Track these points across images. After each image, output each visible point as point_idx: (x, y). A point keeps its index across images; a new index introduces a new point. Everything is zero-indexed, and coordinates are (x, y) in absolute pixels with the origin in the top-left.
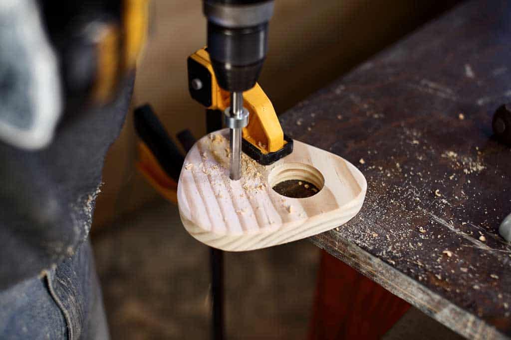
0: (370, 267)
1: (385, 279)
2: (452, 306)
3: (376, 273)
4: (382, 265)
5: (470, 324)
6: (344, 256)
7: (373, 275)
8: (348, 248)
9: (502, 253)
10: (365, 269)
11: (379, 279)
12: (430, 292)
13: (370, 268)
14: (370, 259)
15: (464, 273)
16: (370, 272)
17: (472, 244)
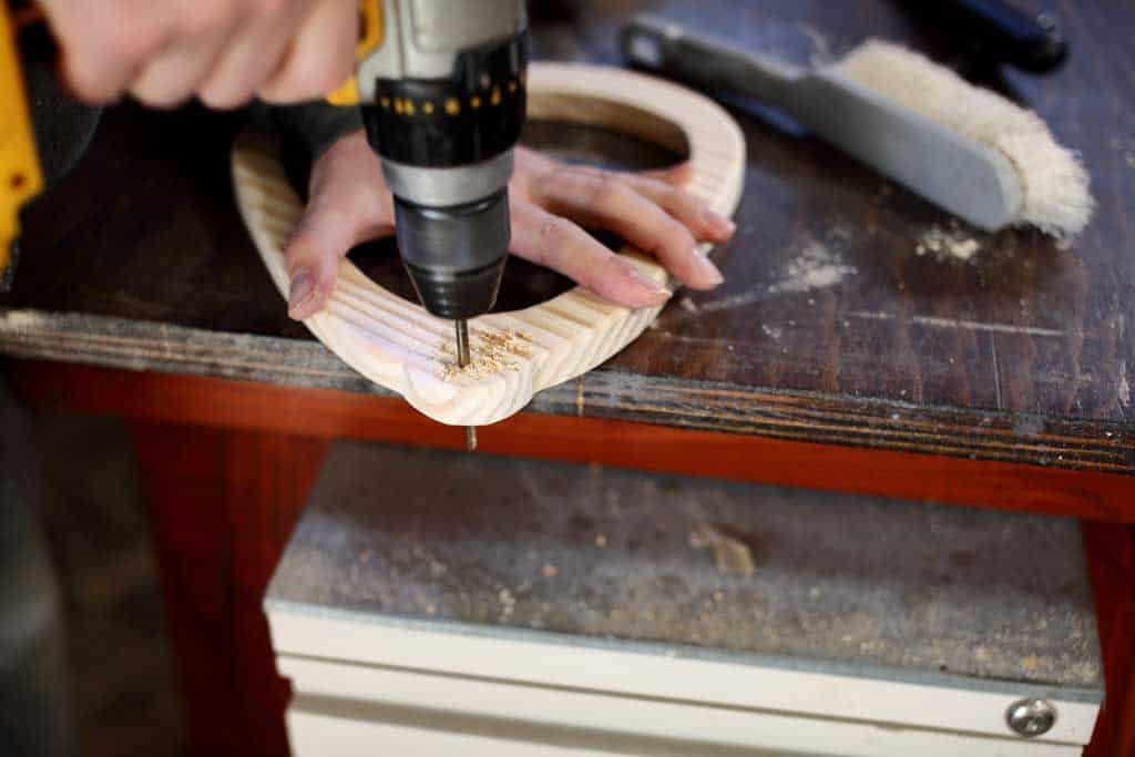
0: (237, 359)
1: (270, 367)
3: (250, 365)
4: (255, 343)
7: (248, 370)
8: (189, 342)
11: (260, 373)
14: (232, 342)
16: (240, 369)
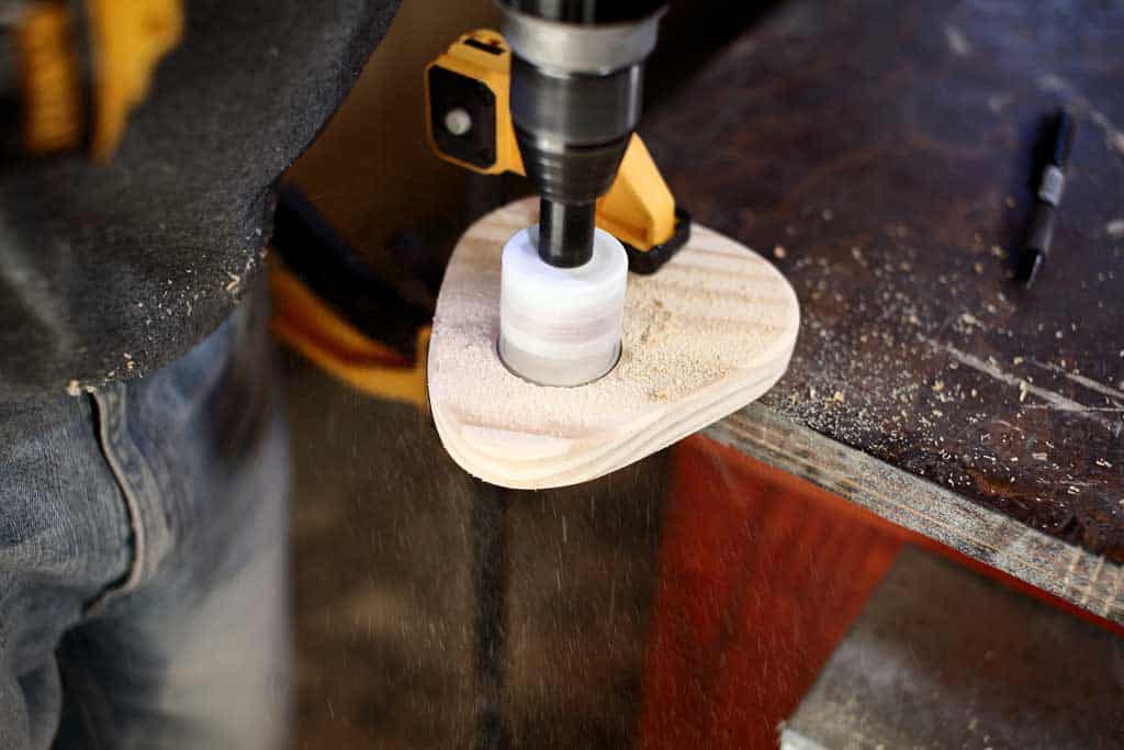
0: (842, 473)
1: (877, 494)
2: (1031, 533)
3: (856, 485)
4: (871, 465)
5: (1071, 567)
6: (779, 456)
7: (850, 489)
8: (792, 436)
9: (1106, 415)
10: (830, 477)
11: (863, 497)
12: (981, 510)
13: (842, 476)
14: (842, 455)
15: (1043, 463)
16: (843, 485)
17: (1044, 402)
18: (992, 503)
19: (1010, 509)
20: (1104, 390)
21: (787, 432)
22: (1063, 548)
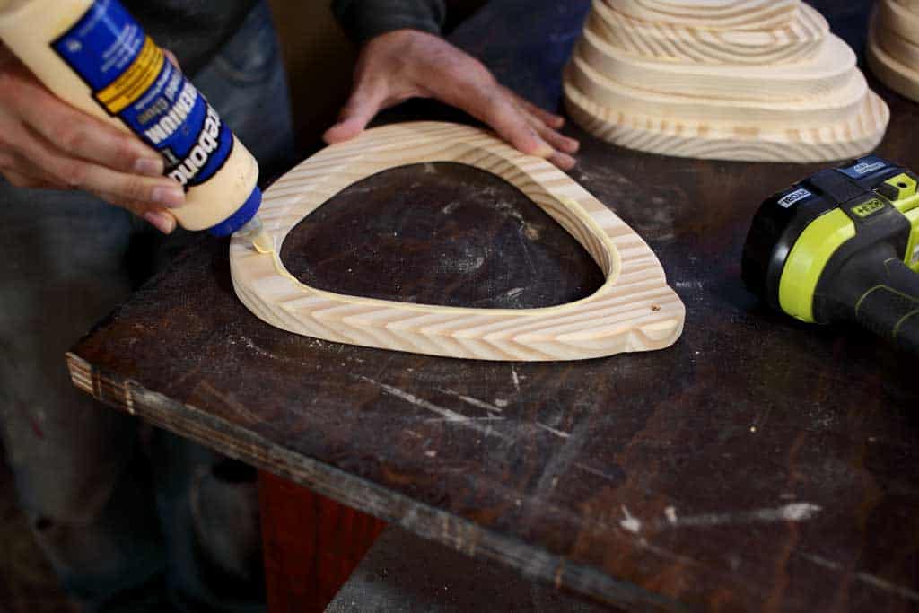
1: (326, 485)
2: (418, 505)
3: (313, 480)
4: (319, 466)
5: (445, 526)
6: (266, 464)
8: (271, 451)
9: (481, 422)
10: (298, 476)
12: (386, 491)
13: (303, 474)
14: (301, 461)
15: (432, 458)
16: (305, 480)
17: (440, 416)
18: (394, 487)
19: (405, 490)
20: (483, 405)
21: (267, 448)
22: (436, 514)
